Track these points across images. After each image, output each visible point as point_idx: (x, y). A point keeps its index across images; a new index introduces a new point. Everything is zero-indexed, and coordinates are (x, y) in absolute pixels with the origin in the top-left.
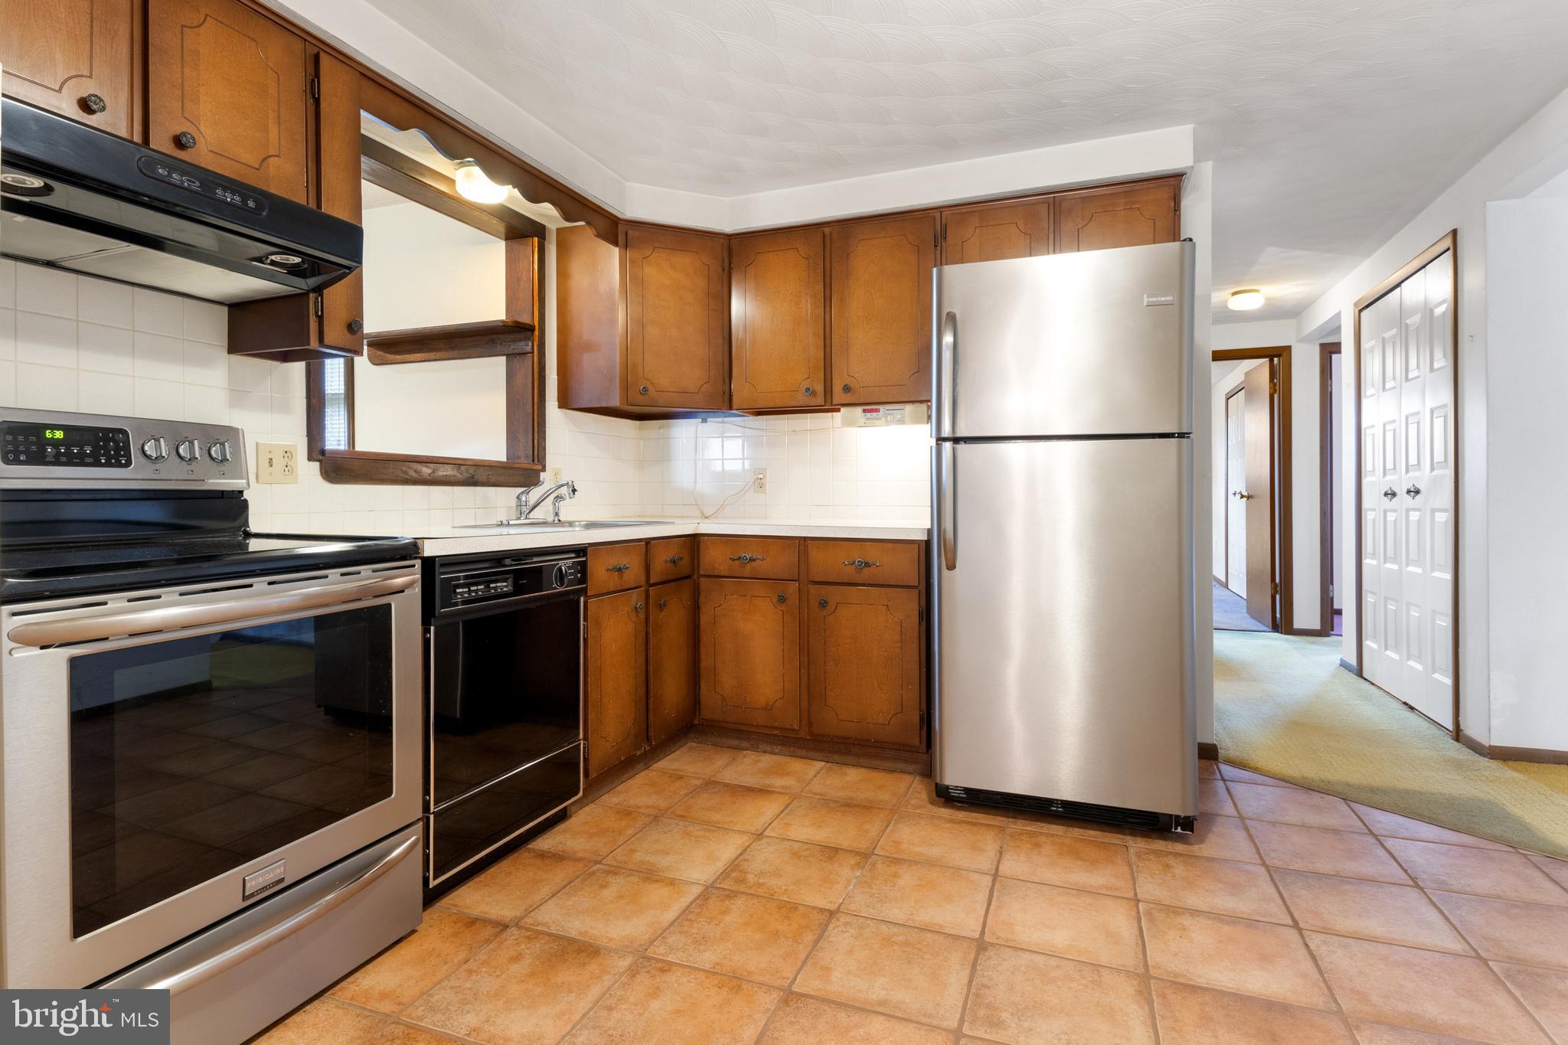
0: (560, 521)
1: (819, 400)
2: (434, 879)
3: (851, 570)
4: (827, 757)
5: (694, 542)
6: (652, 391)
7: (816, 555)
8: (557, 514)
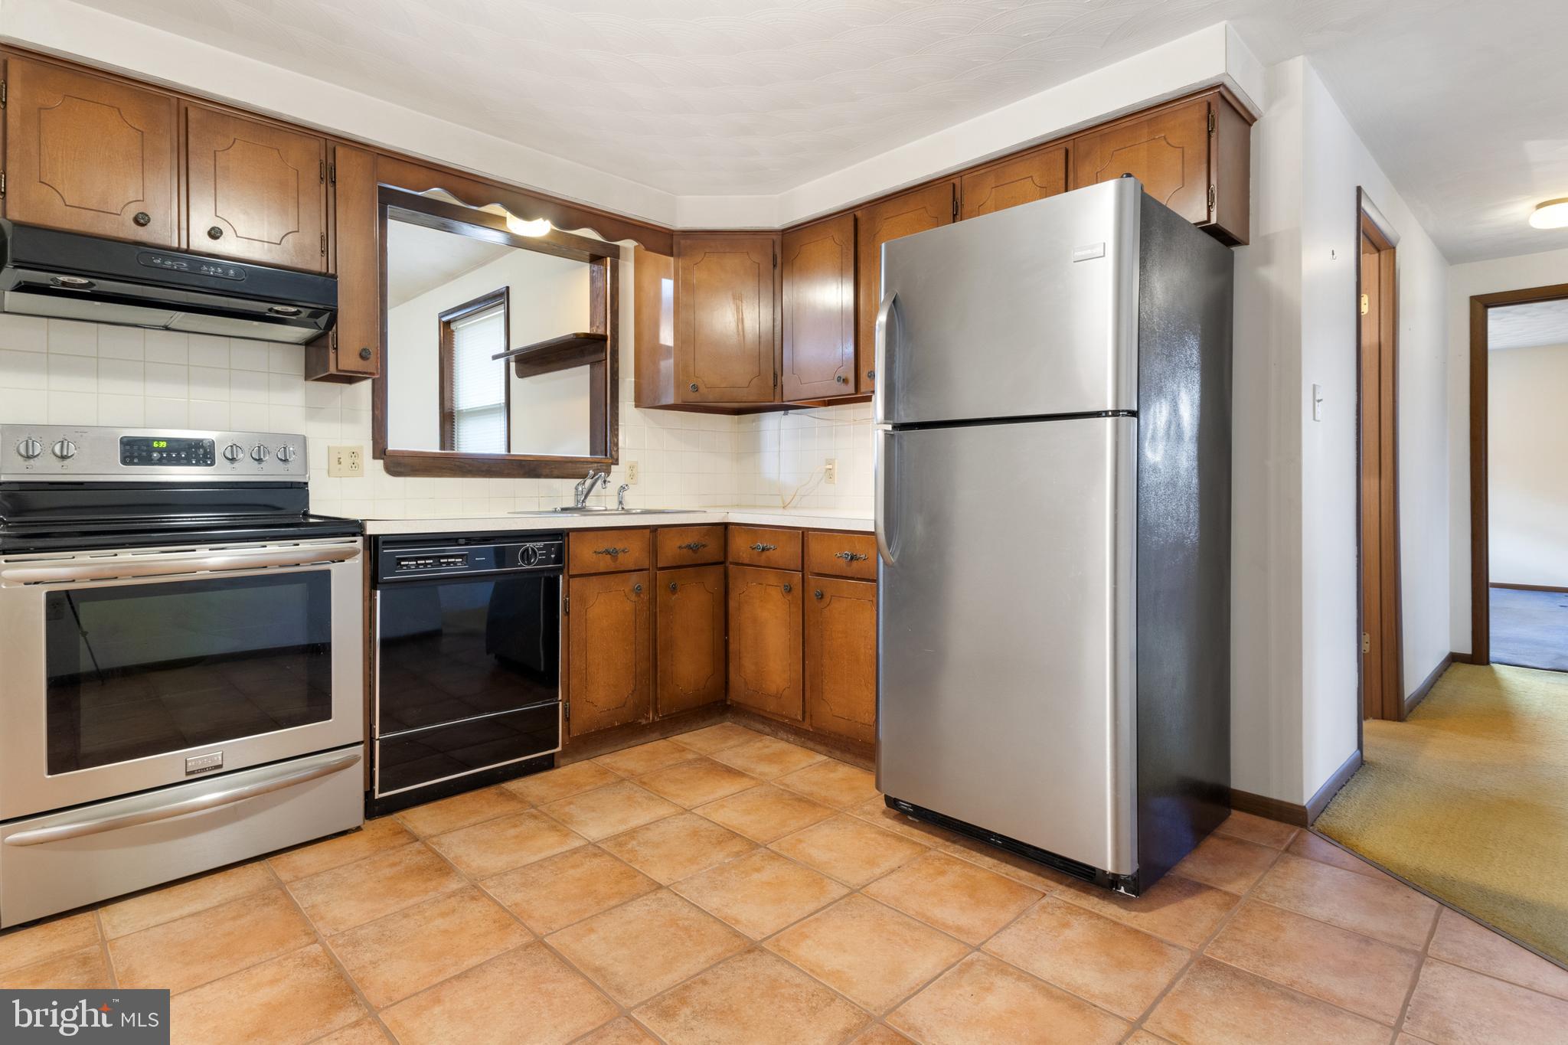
0: (623, 508)
1: (850, 389)
2: (380, 792)
3: (843, 562)
4: (830, 752)
5: (724, 530)
6: (702, 389)
7: (815, 547)
8: (621, 503)
